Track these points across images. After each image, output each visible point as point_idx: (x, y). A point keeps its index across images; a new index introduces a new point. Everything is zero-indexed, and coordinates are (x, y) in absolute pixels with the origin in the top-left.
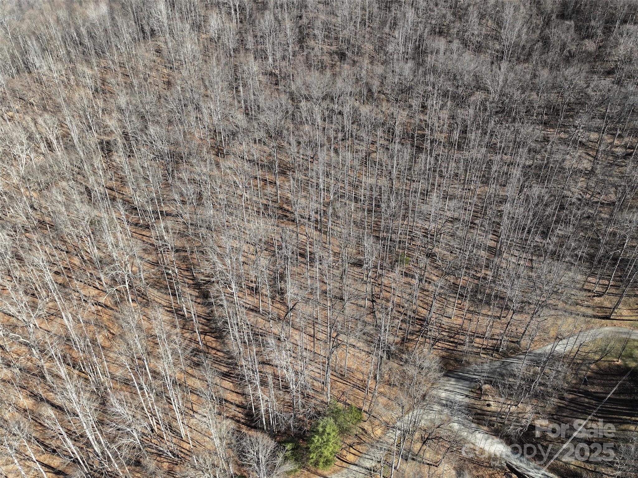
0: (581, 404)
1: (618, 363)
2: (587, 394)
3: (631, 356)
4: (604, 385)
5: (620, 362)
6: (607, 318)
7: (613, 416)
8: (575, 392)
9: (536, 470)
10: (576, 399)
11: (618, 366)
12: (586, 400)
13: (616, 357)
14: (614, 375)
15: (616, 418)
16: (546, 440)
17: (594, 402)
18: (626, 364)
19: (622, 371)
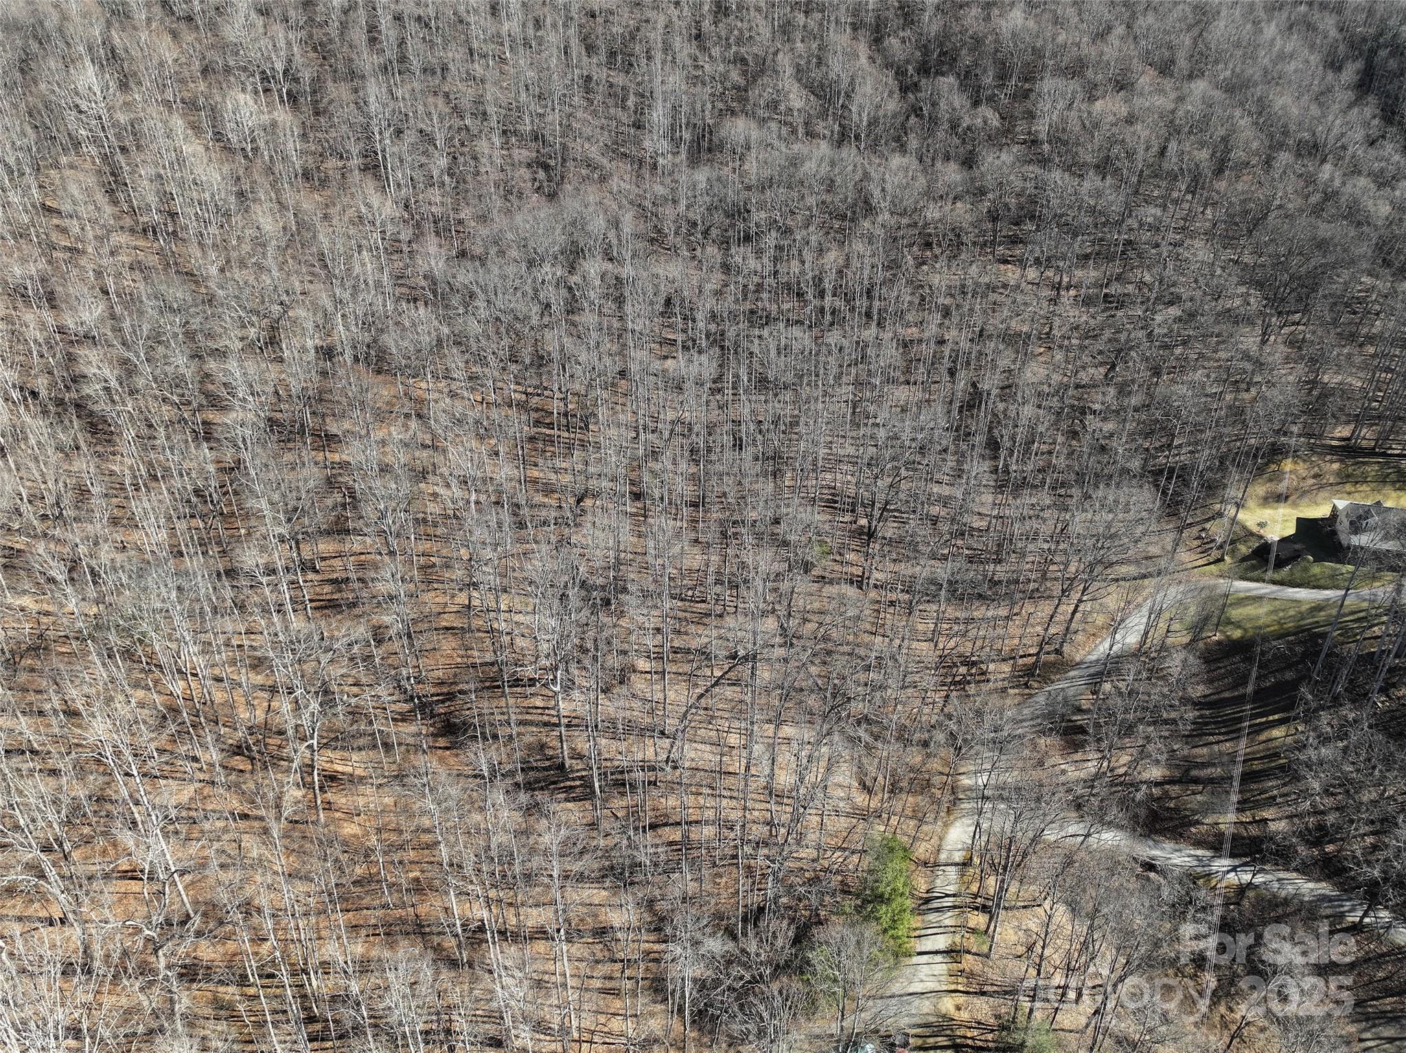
1: (1217, 638)
3: (1229, 622)
7: (1244, 725)
9: (1178, 854)
11: (1219, 643)
13: (1210, 630)
14: (1219, 660)
15: (1247, 727)
16: (1171, 799)
17: (1207, 712)
18: (1228, 637)
19: (1230, 648)
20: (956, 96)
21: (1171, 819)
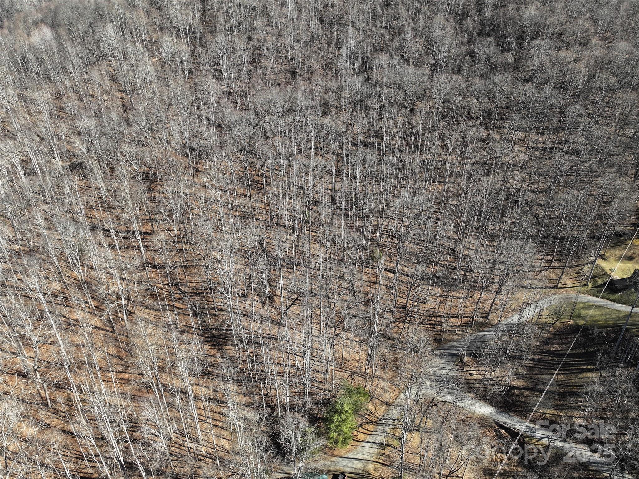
0: (546, 362)
1: (570, 323)
2: (550, 353)
3: (579, 316)
4: (562, 344)
5: (572, 322)
6: (555, 287)
7: (574, 368)
8: (540, 352)
9: (520, 424)
10: (541, 358)
11: (571, 325)
12: (550, 358)
13: (568, 319)
14: (568, 334)
15: (576, 369)
16: (523, 397)
17: (556, 359)
18: (576, 323)
19: (575, 329)
20: (493, 47)
21: (521, 406)
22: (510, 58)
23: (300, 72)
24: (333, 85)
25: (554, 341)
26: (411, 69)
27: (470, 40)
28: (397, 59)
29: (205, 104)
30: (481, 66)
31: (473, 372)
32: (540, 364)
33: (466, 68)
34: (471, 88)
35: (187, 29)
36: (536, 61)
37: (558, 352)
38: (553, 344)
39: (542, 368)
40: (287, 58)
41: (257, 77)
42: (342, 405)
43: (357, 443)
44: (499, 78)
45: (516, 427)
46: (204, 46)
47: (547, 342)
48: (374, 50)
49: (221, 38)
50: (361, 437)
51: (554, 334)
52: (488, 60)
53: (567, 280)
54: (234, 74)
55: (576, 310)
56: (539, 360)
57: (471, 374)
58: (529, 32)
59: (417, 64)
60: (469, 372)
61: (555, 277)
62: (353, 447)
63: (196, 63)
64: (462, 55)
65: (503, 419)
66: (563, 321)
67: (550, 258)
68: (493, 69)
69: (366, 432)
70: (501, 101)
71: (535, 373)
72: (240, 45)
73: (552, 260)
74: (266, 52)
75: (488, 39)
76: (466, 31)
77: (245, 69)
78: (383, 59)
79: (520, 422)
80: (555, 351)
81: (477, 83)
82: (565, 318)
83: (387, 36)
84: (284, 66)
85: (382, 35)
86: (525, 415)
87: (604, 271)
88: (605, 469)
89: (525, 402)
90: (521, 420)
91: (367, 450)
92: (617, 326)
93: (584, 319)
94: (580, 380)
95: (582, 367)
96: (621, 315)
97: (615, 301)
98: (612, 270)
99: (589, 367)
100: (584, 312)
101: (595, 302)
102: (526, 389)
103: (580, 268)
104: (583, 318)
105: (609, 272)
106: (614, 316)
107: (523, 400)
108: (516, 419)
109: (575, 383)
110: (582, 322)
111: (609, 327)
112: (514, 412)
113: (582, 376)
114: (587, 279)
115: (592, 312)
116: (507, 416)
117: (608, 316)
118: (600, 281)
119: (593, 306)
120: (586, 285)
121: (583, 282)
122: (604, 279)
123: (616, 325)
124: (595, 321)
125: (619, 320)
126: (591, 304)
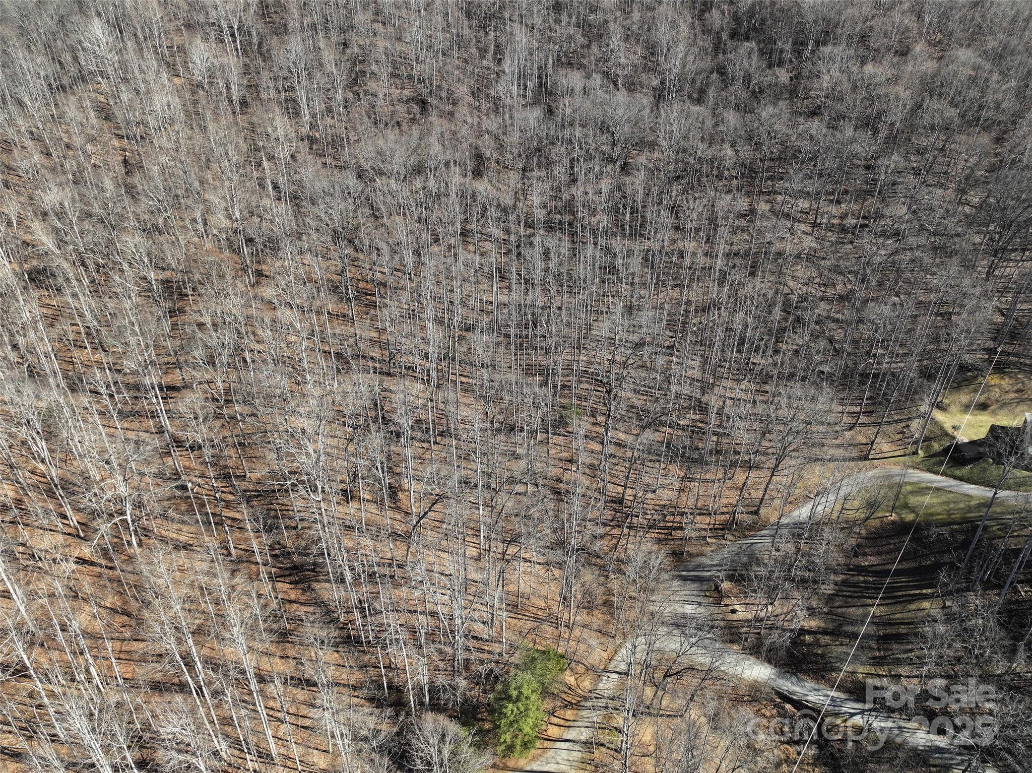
0: (855, 585)
1: (892, 518)
2: (860, 570)
3: (906, 506)
4: (879, 554)
5: (894, 517)
6: (866, 458)
7: (900, 594)
8: (845, 570)
9: (815, 692)
10: (847, 579)
11: (893, 523)
12: (861, 578)
13: (888, 511)
14: (890, 537)
15: (902, 596)
16: (820, 646)
17: (871, 579)
18: (902, 518)
19: (901, 528)
20: (755, 57)
21: (816, 663)
22: (783, 76)
23: (433, 101)
24: (491, 123)
25: (867, 550)
26: (621, 96)
27: (718, 47)
28: (597, 80)
29: (271, 158)
30: (737, 89)
31: (737, 607)
32: (845, 588)
33: (711, 93)
34: (722, 128)
35: (236, 27)
36: (826, 81)
37: (874, 569)
38: (865, 554)
39: (849, 597)
40: (410, 77)
41: (359, 111)
42: (518, 688)
43: (547, 744)
44: (767, 112)
45: (809, 698)
46: (266, 57)
47: (856, 552)
48: (558, 63)
49: (296, 43)
50: (553, 731)
51: (866, 538)
52: (748, 78)
53: (884, 446)
54: (319, 106)
55: (901, 496)
56: (844, 582)
57: (734, 611)
58: (814, 32)
59: (631, 87)
60: (731, 608)
61: (864, 441)
62: (540, 751)
63: (253, 87)
64: (705, 71)
65: (788, 685)
66: (880, 515)
67: (858, 409)
68: (757, 94)
69: (562, 722)
70: (771, 148)
71: (837, 604)
72: (329, 56)
73: (859, 413)
74: (374, 68)
75: (747, 44)
76: (710, 32)
77: (339, 97)
78: (574, 79)
79: (815, 690)
80: (869, 566)
81: (732, 118)
82: (883, 510)
83: (580, 39)
84: (406, 92)
85: (570, 38)
86: (823, 677)
87: (942, 428)
88: (954, 762)
89: (823, 656)
90: (817, 687)
91: (564, 754)
92: (967, 522)
93: (913, 512)
94: (910, 615)
95: (912, 592)
96: (973, 503)
97: (961, 479)
98: (955, 428)
99: (924, 591)
100: (913, 500)
101: (932, 482)
102: (825, 632)
103: (904, 424)
104: (913, 510)
105: (950, 431)
106: (962, 505)
107: (819, 652)
108: (810, 684)
109: (903, 619)
110: (910, 517)
111: (954, 524)
112: (805, 672)
113: (913, 607)
114: (916, 442)
115: (927, 499)
116: (794, 679)
117: (952, 506)
118: (936, 447)
119: (929, 488)
120: (915, 453)
121: (911, 449)
122: (943, 442)
123: (965, 521)
124: (932, 515)
125: (970, 512)
126: (924, 485)
